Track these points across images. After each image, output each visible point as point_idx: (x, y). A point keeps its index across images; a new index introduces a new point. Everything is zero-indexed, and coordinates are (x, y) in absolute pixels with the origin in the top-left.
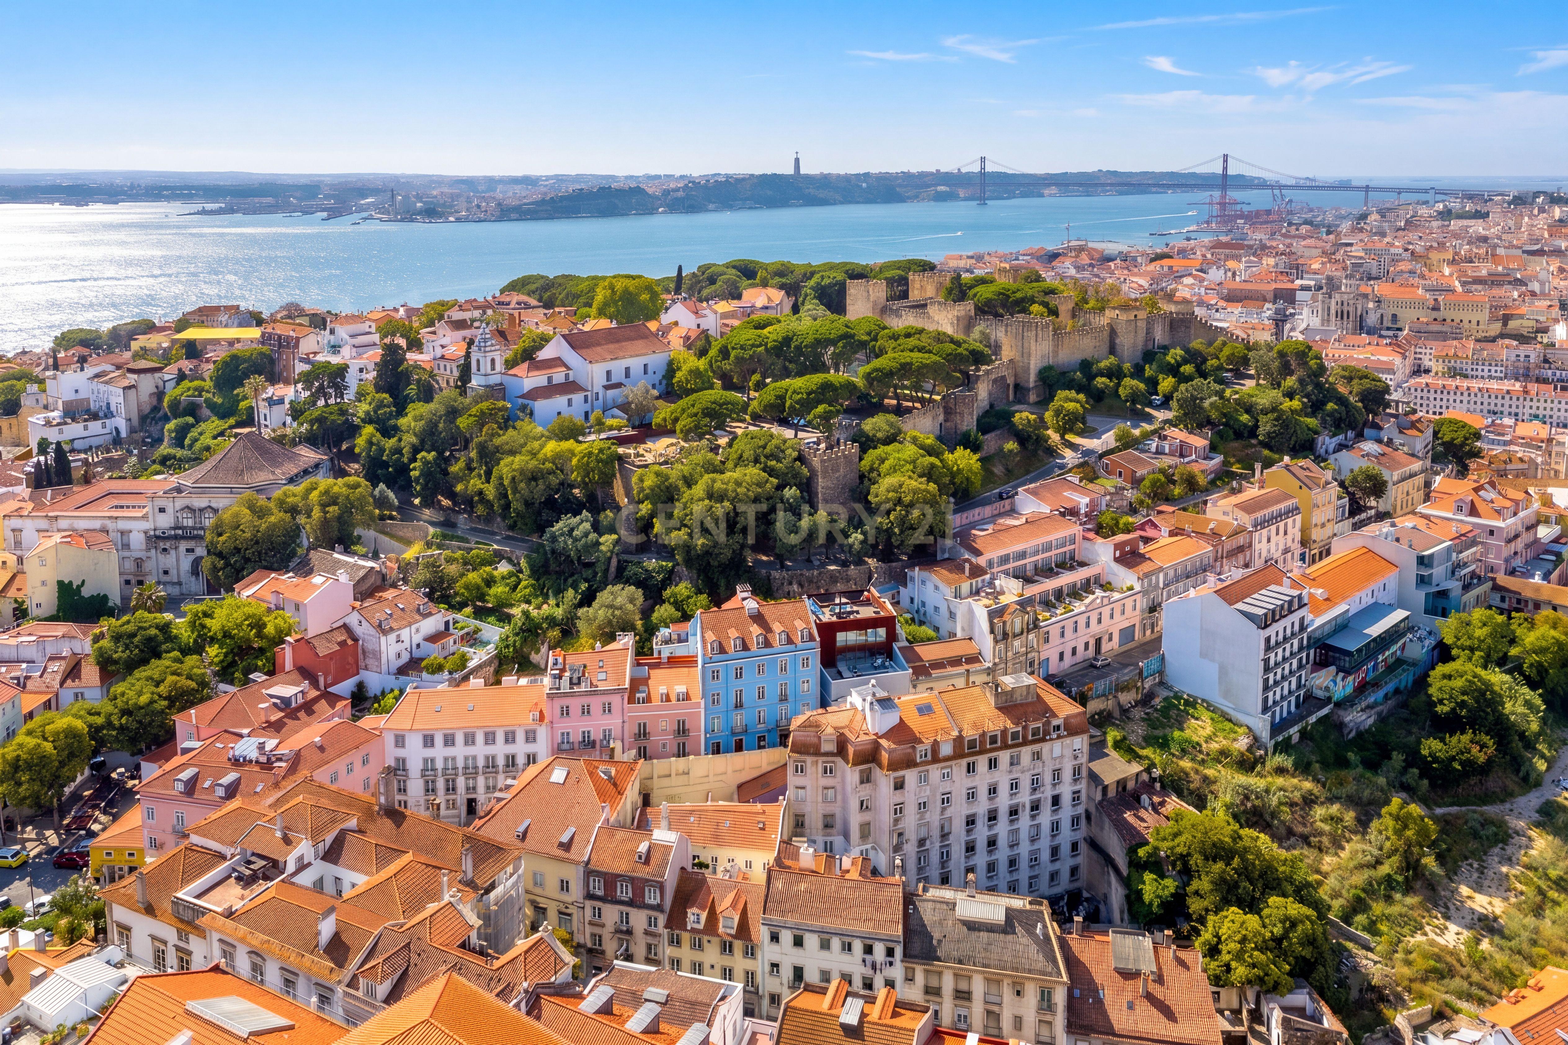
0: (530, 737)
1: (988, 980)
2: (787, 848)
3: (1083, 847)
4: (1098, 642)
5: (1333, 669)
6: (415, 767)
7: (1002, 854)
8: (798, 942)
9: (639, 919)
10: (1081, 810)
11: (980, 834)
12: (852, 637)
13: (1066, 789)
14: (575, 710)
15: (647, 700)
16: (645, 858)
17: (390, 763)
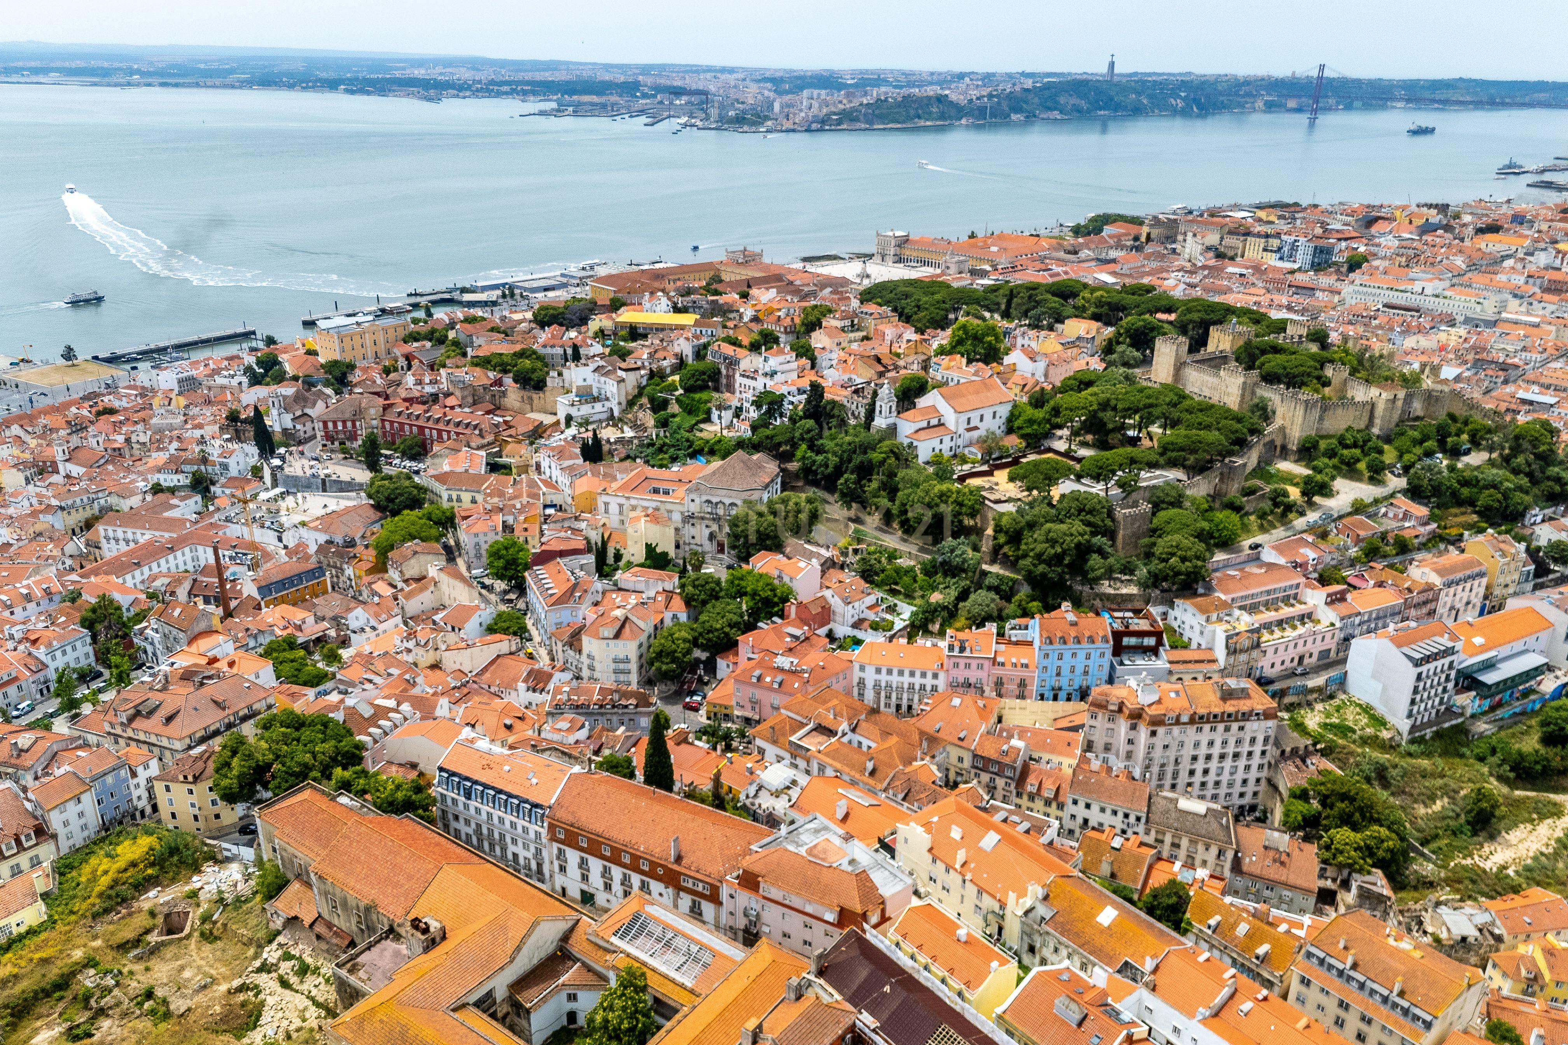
0: (935, 676)
1: (1191, 841)
2: (1084, 760)
3: (1263, 782)
4: (1301, 659)
5: (1474, 693)
6: (870, 684)
7: (1211, 778)
8: (1088, 806)
9: (1000, 782)
10: (1265, 761)
11: (1199, 766)
12: (1133, 641)
13: (1258, 748)
14: (962, 666)
15: (1003, 664)
16: (1006, 753)
17: (856, 680)
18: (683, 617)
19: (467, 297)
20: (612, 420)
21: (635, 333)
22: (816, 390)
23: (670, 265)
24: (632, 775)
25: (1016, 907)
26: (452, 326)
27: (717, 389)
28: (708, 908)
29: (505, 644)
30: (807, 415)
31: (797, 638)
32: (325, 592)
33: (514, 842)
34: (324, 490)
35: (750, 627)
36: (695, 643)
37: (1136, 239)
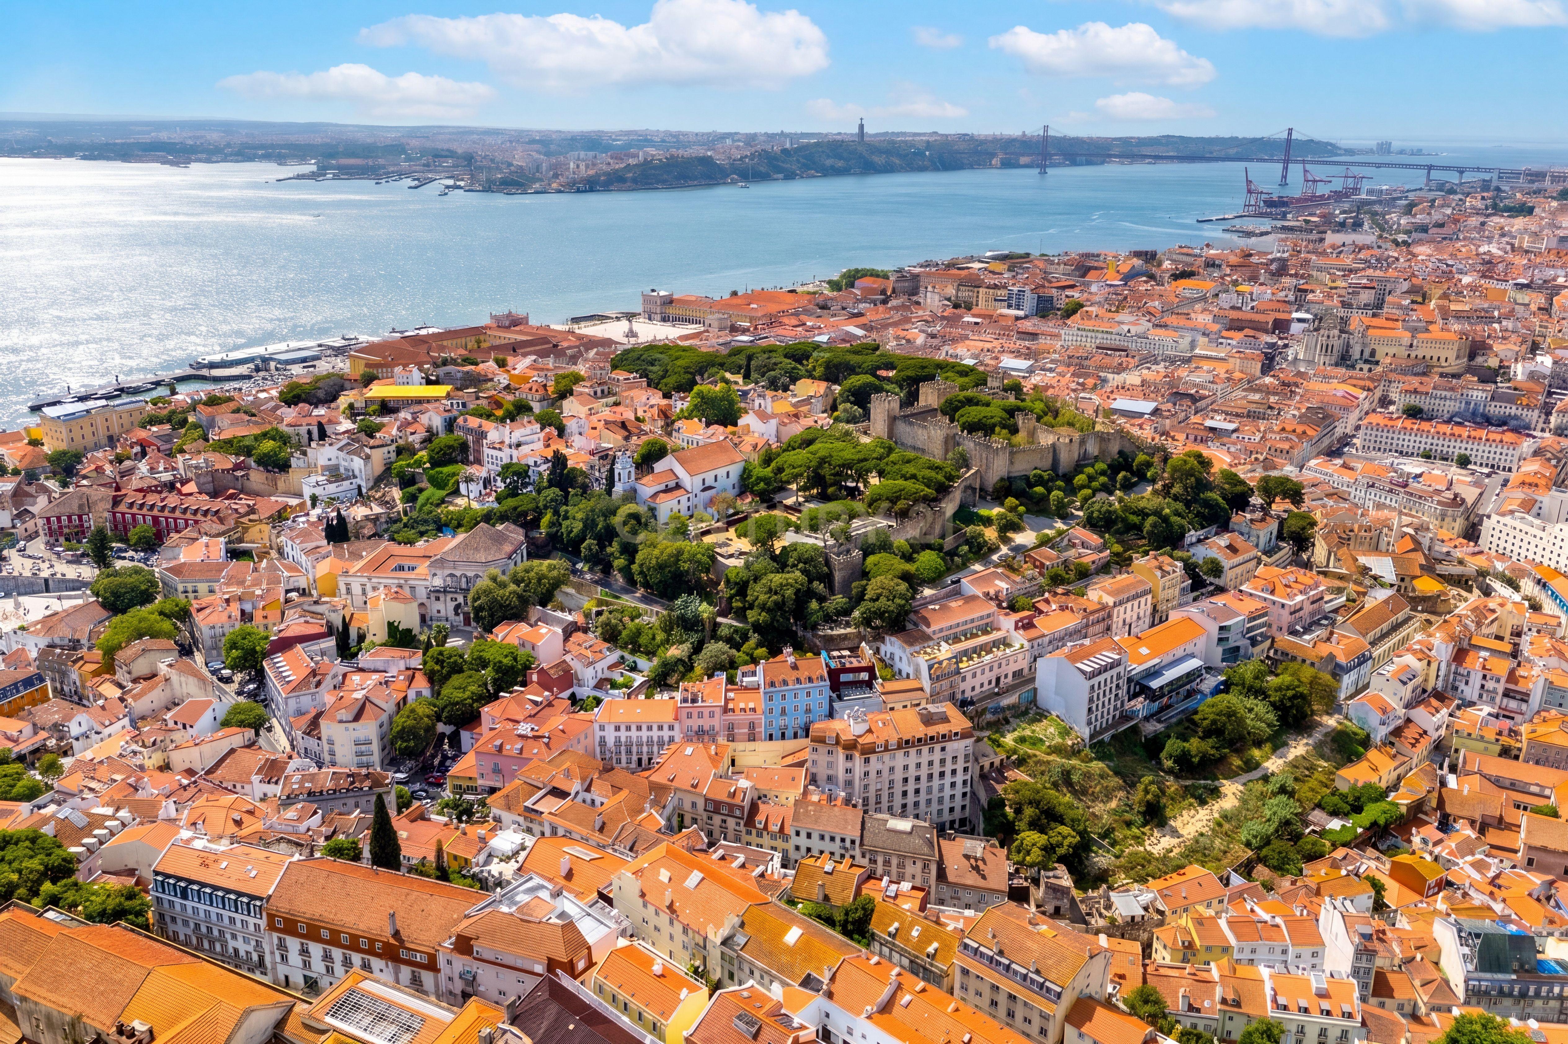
0: (671, 728)
1: (900, 858)
2: (806, 790)
3: (968, 796)
4: (998, 680)
5: (1144, 697)
6: (610, 741)
7: (923, 798)
8: (809, 836)
9: (731, 822)
10: (968, 777)
11: (911, 787)
12: (849, 677)
13: (960, 766)
14: (695, 715)
15: (733, 710)
16: (733, 795)
17: (598, 739)
18: (426, 692)
19: (216, 372)
20: (361, 497)
21: (386, 407)
22: (559, 461)
23: (436, 330)
24: (357, 857)
25: (716, 937)
26: (193, 407)
27: (466, 462)
28: (427, 977)
29: (237, 737)
30: (551, 483)
31: (535, 703)
32: (46, 699)
33: (234, 937)
34: (47, 591)
35: (494, 697)
36: (438, 718)
37: (883, 292)
